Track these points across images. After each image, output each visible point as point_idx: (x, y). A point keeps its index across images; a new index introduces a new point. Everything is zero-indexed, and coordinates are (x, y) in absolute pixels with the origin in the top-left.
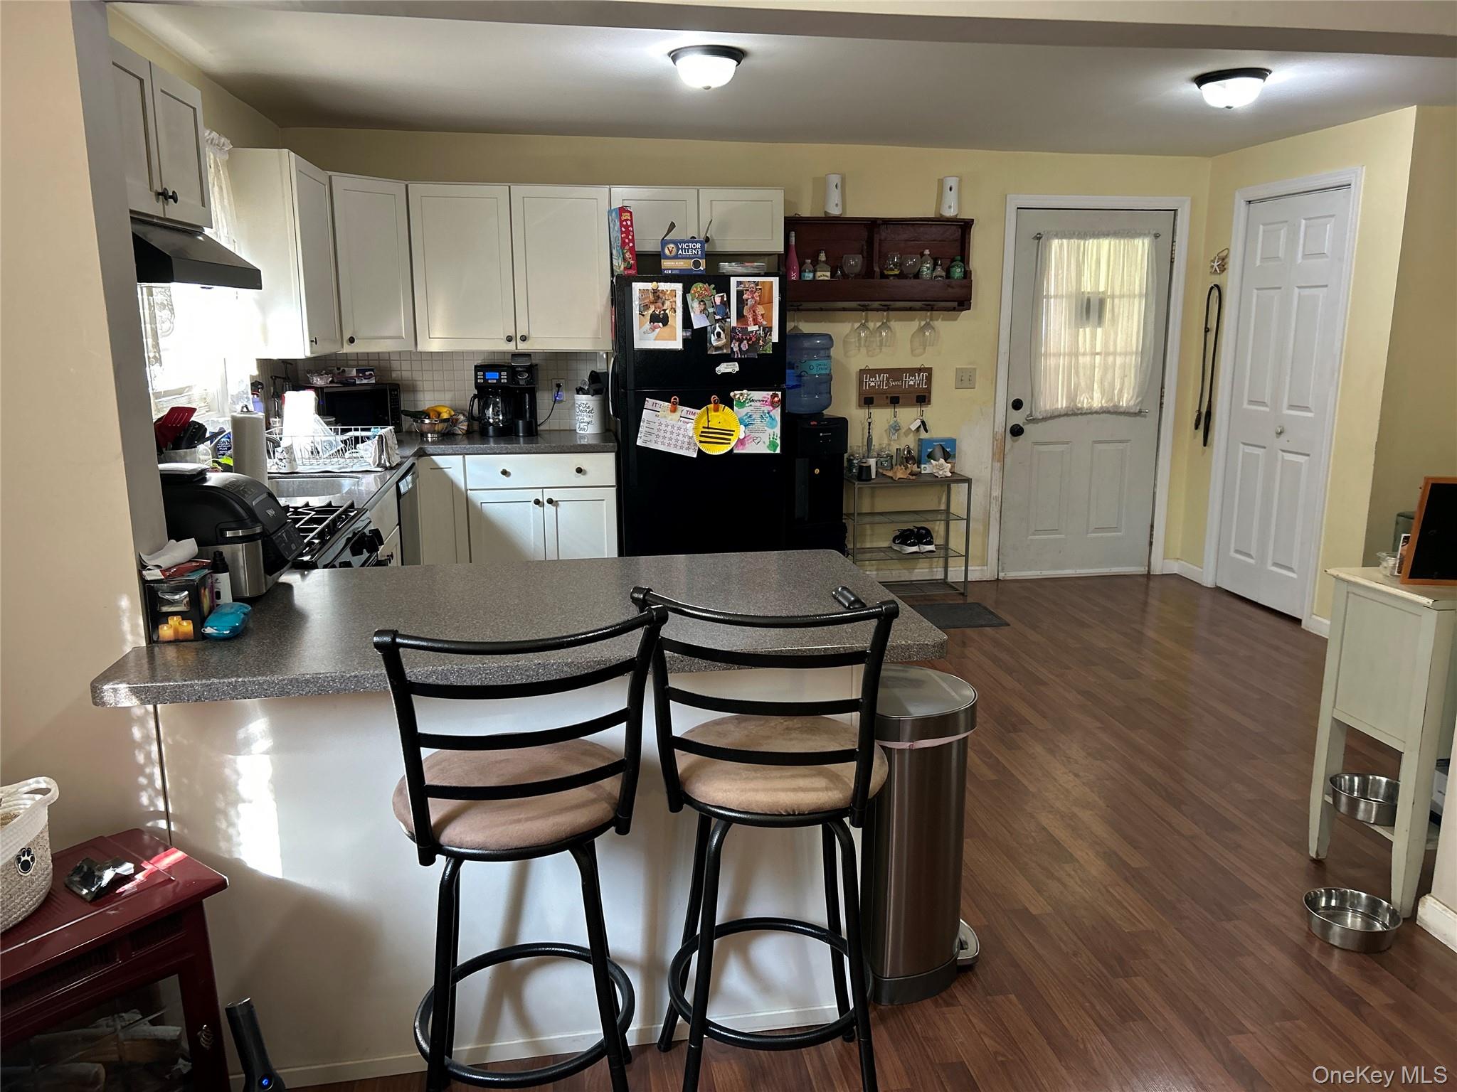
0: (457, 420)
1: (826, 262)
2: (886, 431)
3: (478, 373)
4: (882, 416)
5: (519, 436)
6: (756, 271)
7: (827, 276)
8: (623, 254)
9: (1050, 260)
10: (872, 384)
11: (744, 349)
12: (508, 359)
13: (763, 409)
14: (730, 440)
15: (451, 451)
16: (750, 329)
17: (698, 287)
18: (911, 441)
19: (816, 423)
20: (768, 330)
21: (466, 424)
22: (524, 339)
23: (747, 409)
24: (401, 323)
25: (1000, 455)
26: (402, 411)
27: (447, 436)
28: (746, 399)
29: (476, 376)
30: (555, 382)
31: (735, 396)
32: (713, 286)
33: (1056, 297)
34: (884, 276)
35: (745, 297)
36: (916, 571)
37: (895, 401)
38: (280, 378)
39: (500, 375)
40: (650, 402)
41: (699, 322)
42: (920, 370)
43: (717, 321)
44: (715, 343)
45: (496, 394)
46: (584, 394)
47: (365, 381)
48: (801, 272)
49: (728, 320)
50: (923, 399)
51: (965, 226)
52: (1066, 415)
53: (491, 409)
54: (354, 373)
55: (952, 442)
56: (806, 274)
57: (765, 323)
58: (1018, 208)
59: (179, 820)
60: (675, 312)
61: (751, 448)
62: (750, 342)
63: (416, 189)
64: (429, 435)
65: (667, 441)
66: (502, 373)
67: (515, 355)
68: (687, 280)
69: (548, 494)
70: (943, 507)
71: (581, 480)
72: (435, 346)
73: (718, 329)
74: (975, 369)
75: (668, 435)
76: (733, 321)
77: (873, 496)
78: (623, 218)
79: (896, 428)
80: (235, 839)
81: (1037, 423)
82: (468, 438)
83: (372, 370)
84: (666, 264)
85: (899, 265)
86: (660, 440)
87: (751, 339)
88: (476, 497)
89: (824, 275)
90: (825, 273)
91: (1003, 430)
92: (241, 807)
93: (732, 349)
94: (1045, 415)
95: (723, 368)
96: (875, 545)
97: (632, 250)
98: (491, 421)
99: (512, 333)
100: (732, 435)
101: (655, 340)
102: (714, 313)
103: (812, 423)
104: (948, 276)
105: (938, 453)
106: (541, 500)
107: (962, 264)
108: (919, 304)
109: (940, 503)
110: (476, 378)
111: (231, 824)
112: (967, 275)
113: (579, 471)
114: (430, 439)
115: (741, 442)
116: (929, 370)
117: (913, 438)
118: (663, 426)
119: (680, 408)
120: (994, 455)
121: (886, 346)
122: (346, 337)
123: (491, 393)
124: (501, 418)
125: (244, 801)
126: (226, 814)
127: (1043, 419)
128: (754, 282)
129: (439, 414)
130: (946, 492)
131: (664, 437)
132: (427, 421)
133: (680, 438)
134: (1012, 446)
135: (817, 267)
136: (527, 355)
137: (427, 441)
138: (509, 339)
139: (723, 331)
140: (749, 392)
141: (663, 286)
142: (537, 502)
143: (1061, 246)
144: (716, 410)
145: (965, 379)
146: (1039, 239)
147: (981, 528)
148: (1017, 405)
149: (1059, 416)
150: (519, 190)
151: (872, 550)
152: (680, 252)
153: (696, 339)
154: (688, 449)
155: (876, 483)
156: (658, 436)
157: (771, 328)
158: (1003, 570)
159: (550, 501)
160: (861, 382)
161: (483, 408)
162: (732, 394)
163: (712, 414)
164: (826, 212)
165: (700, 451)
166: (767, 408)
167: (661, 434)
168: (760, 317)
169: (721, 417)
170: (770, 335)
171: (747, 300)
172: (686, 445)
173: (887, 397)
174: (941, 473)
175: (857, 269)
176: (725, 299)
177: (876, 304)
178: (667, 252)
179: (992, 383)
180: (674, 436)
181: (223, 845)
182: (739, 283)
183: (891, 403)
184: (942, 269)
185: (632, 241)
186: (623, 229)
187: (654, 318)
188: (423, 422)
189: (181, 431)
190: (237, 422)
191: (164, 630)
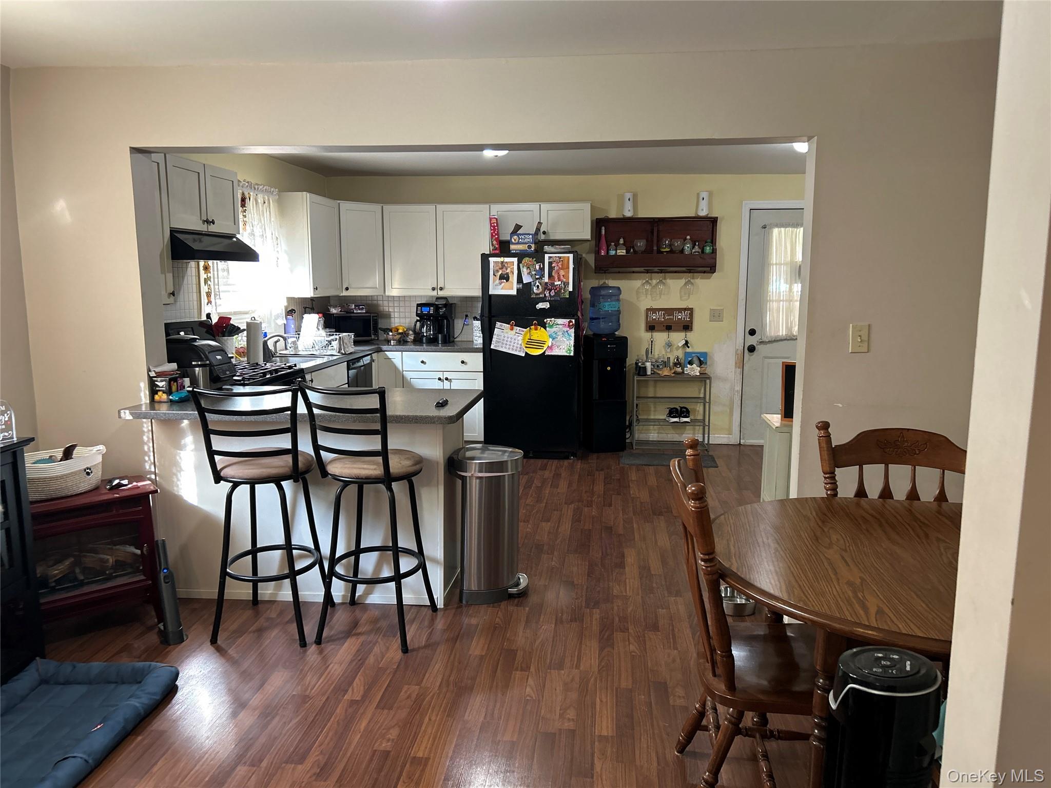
0: (408, 333)
1: (624, 244)
2: (664, 346)
3: (418, 308)
4: (660, 337)
5: (439, 343)
6: (563, 251)
7: (623, 252)
8: (492, 242)
9: (772, 242)
10: (654, 317)
11: (552, 295)
12: (433, 301)
13: (563, 329)
14: (543, 347)
15: (395, 349)
16: (556, 283)
17: (526, 260)
18: (680, 353)
19: (606, 339)
20: (567, 284)
21: (413, 336)
22: (441, 289)
23: (554, 329)
24: (377, 280)
25: (741, 364)
26: (380, 328)
27: (402, 341)
28: (554, 324)
29: (417, 309)
30: (465, 314)
31: (547, 321)
32: (535, 259)
33: (776, 264)
34: (659, 252)
35: (553, 265)
36: (684, 435)
37: (669, 328)
38: (309, 308)
39: (430, 309)
40: (498, 324)
41: (526, 279)
42: (685, 309)
43: (537, 279)
44: (535, 291)
45: (429, 319)
46: (477, 320)
47: (359, 311)
48: (608, 250)
49: (543, 278)
50: (687, 327)
51: (714, 221)
52: (785, 340)
53: (425, 328)
54: (353, 307)
55: (705, 354)
56: (611, 252)
57: (565, 280)
58: (751, 209)
59: (161, 477)
60: (513, 274)
61: (556, 352)
62: (556, 291)
63: (387, 208)
64: (392, 341)
65: (508, 346)
66: (431, 308)
67: (438, 298)
68: (520, 256)
69: (446, 375)
70: (702, 396)
71: (464, 367)
72: (394, 292)
73: (538, 284)
74: (723, 309)
75: (508, 343)
76: (546, 279)
77: (655, 387)
78: (492, 222)
79: (669, 345)
80: (180, 486)
81: (766, 344)
82: (414, 344)
83: (363, 305)
84: (512, 247)
85: (670, 245)
86: (504, 346)
87: (556, 289)
88: (408, 375)
89: (621, 252)
90: (622, 251)
91: (743, 348)
92: (182, 473)
93: (545, 295)
94: (770, 339)
95: (540, 306)
96: (657, 417)
97: (497, 240)
98: (425, 334)
99: (435, 286)
100: (545, 344)
101: (501, 289)
102: (535, 275)
103: (603, 339)
104: (703, 252)
105: (696, 360)
106: (442, 378)
107: (712, 245)
108: (684, 269)
109: (700, 393)
110: (417, 311)
111: (178, 480)
112: (714, 251)
113: (463, 362)
114: (392, 344)
115: (550, 348)
116: (691, 310)
117: (681, 352)
118: (506, 338)
119: (515, 328)
120: (736, 363)
121: (664, 294)
122: (344, 287)
123: (426, 319)
124: (432, 333)
125: (183, 471)
126: (176, 475)
127: (769, 342)
128: (559, 257)
129: (398, 330)
130: (703, 387)
131: (506, 344)
132: (391, 334)
133: (515, 345)
134: (749, 359)
135: (618, 247)
136: (445, 298)
137: (391, 344)
138: (433, 289)
139: (541, 284)
140: (556, 320)
141: (507, 260)
142: (440, 379)
143: (780, 233)
144: (536, 329)
145: (716, 316)
146: (765, 228)
147: (728, 410)
148: (752, 332)
149: (781, 340)
150: (441, 207)
151: (655, 420)
152: (520, 240)
153: (525, 290)
154: (520, 351)
155: (650, 378)
156: (503, 343)
157: (569, 283)
158: (743, 439)
159: (447, 379)
160: (647, 316)
161: (422, 326)
162: (545, 320)
163: (533, 331)
164: (623, 215)
165: (526, 353)
166: (566, 329)
167: (505, 342)
168: (562, 277)
169: (538, 334)
170: (568, 287)
171: (554, 267)
172: (518, 349)
173: (664, 326)
174: (692, 373)
175: (643, 249)
176: (542, 267)
177: (656, 269)
178: (513, 240)
179: (734, 318)
180: (512, 344)
181: (175, 488)
182: (550, 258)
183: (666, 329)
184: (699, 247)
185: (498, 234)
186: (492, 228)
187: (502, 277)
188: (388, 334)
189: (225, 328)
190: (248, 324)
191: (157, 397)
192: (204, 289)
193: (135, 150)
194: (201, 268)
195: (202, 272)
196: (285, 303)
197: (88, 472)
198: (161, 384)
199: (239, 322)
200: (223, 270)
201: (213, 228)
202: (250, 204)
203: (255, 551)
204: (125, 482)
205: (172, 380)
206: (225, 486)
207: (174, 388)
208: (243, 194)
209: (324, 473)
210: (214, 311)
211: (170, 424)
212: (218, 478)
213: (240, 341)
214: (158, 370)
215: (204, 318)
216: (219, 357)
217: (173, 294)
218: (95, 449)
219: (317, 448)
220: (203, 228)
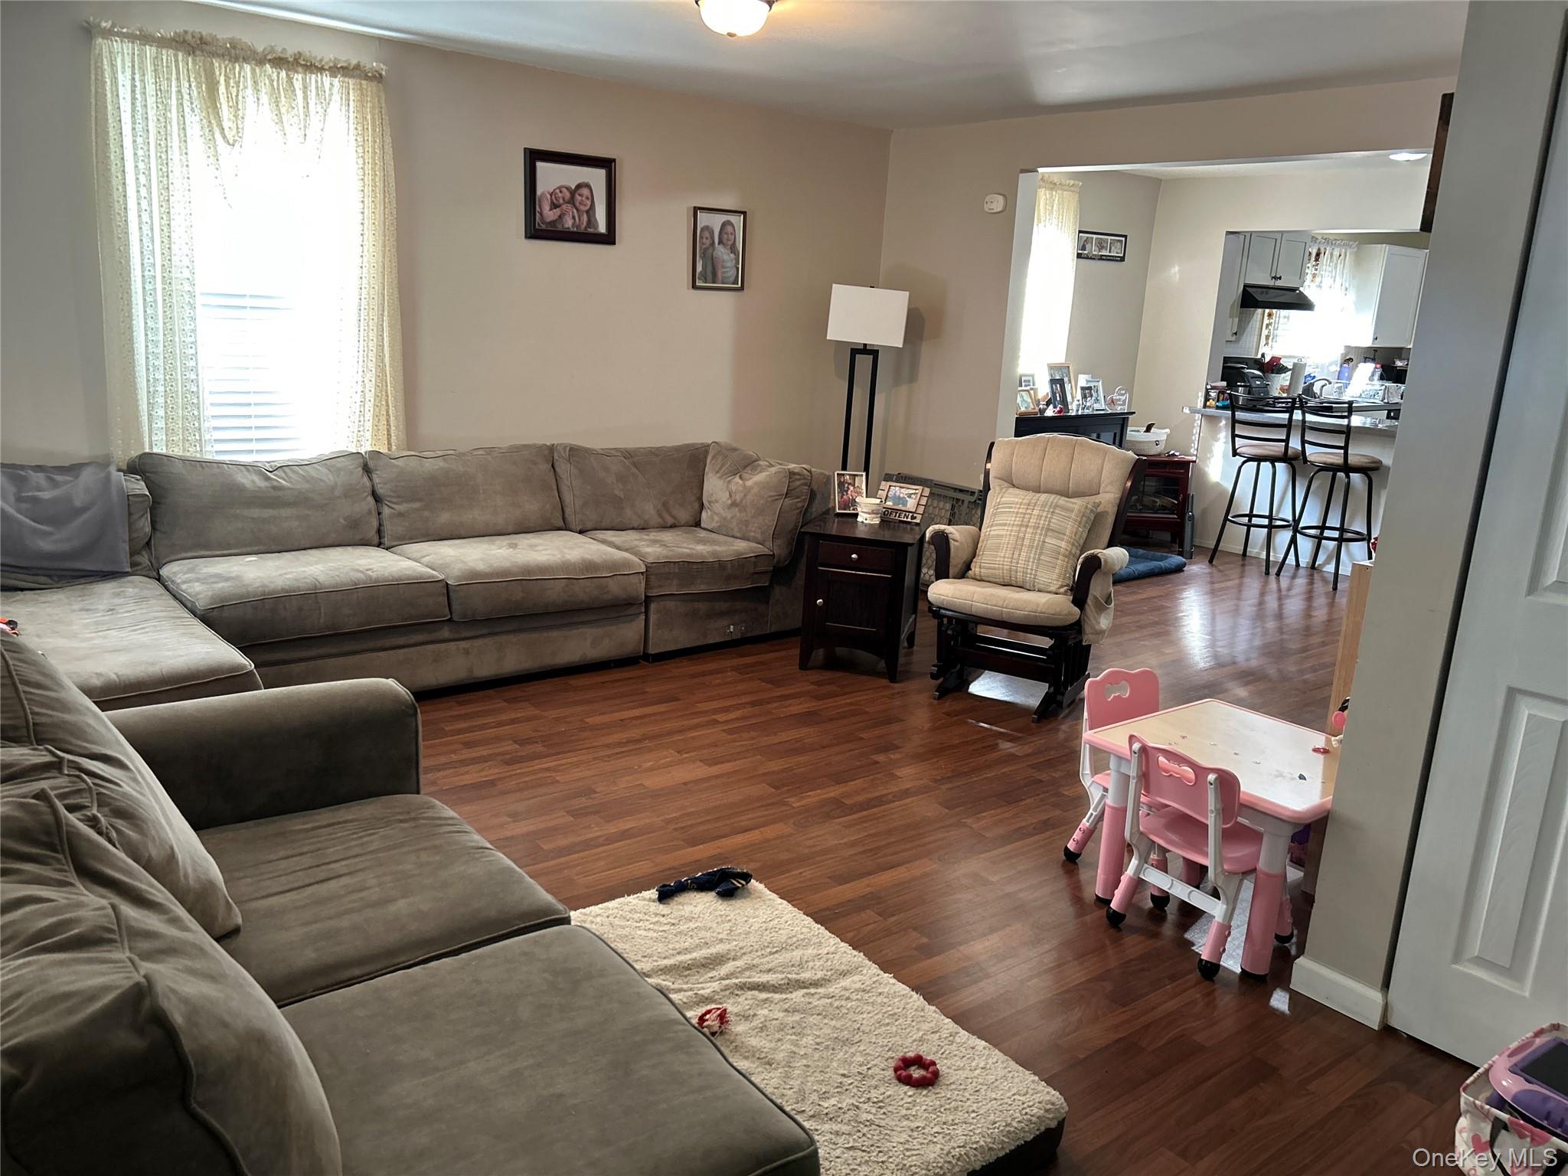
38: (1366, 357)
59: (1199, 456)
126: (1209, 460)
181: (1207, 469)
189: (1274, 367)
190: (1295, 365)
191: (1208, 403)
192: (1265, 332)
193: (1229, 233)
194: (1266, 314)
195: (1266, 318)
196: (1342, 351)
197: (1157, 443)
198: (1213, 394)
199: (1288, 363)
200: (1285, 317)
201: (1279, 283)
202: (1324, 259)
203: (1251, 516)
204: (1177, 454)
205: (1221, 392)
206: (1240, 460)
207: (1221, 398)
208: (1319, 249)
209: (1305, 460)
210: (1268, 352)
211: (1212, 419)
212: (1235, 453)
213: (1284, 379)
214: (1213, 384)
215: (1259, 356)
216: (1258, 383)
217: (1236, 334)
218: (1164, 431)
219: (1303, 442)
220: (1271, 283)
